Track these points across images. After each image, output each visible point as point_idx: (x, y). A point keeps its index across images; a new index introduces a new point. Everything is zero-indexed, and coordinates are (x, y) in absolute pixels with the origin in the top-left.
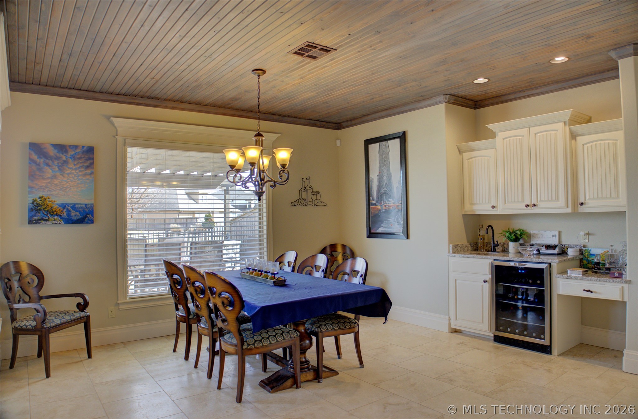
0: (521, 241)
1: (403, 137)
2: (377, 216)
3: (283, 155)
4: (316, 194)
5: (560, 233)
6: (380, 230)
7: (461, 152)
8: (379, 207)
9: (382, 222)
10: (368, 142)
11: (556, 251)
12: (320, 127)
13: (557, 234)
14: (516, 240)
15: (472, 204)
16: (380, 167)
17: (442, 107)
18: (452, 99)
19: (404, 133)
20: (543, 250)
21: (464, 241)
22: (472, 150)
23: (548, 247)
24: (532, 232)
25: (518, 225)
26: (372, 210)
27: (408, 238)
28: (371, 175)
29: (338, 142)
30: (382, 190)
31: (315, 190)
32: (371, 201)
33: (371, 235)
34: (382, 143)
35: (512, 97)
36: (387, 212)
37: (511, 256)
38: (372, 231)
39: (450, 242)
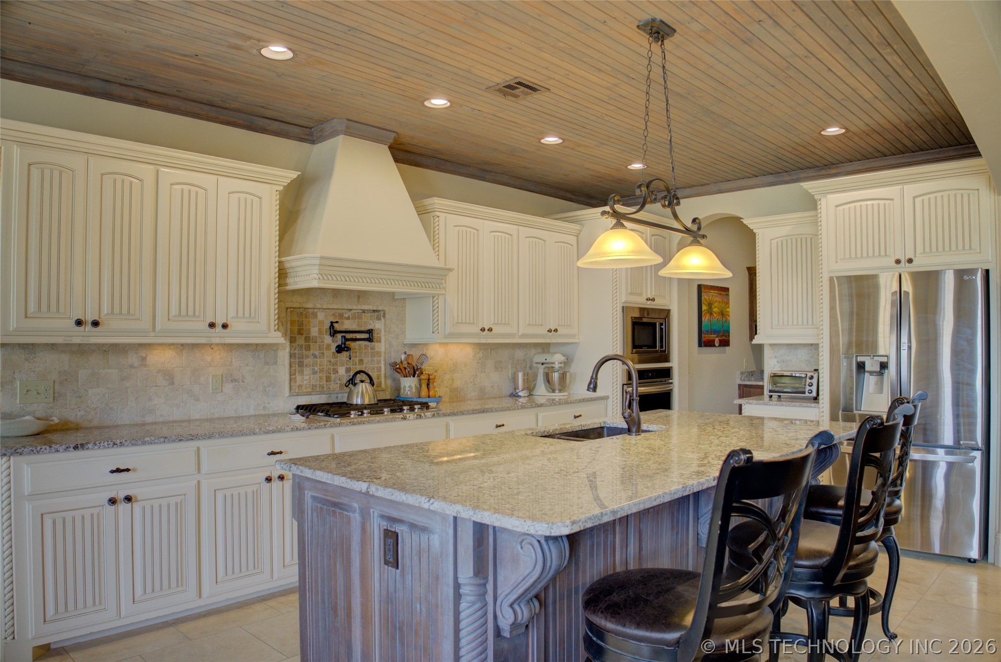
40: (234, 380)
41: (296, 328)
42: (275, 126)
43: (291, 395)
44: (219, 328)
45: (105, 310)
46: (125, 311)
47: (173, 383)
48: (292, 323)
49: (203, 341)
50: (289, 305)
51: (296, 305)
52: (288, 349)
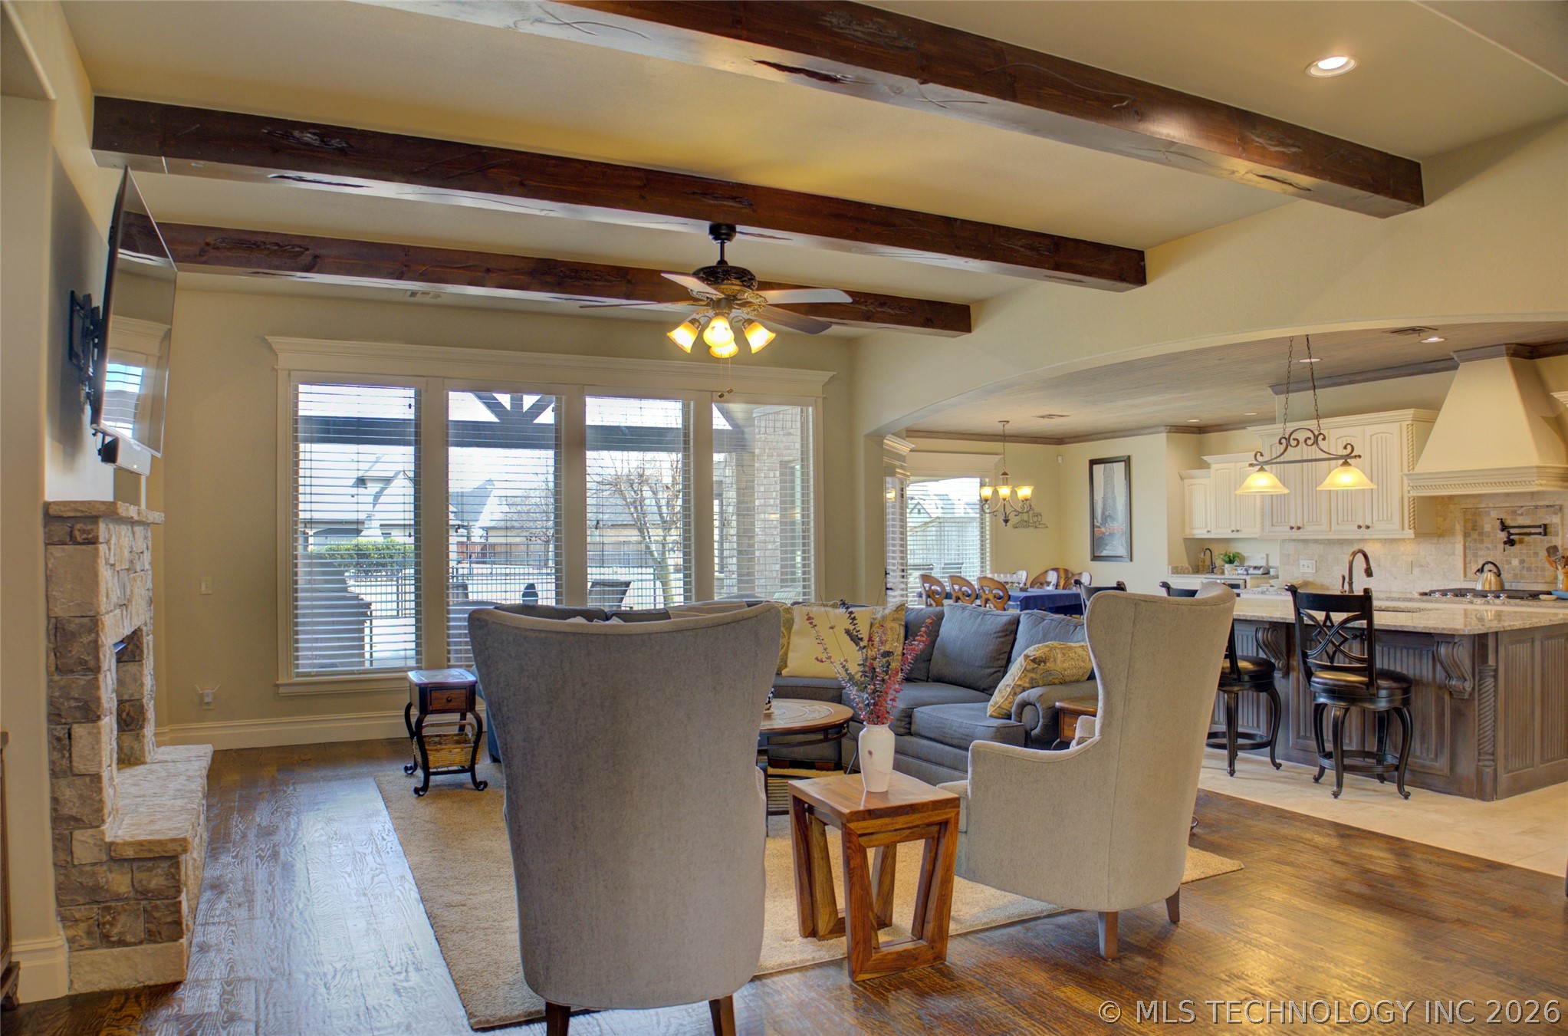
0: (1236, 563)
1: (1127, 461)
2: (1101, 539)
3: (1025, 492)
4: (1037, 515)
5: (1267, 555)
6: (1104, 553)
7: (1182, 479)
8: (1103, 529)
9: (1106, 545)
10: (1093, 462)
11: (1260, 572)
12: (1041, 443)
13: (1265, 556)
14: (1231, 562)
15: (1192, 528)
16: (1104, 489)
17: (1163, 436)
18: (1173, 429)
19: (1129, 457)
20: (1251, 571)
21: (1185, 563)
22: (1192, 478)
23: (1255, 568)
24: (1246, 555)
25: (1235, 548)
26: (1096, 534)
27: (1131, 560)
28: (1095, 497)
29: (1060, 458)
30: (1107, 513)
31: (1036, 511)
32: (1096, 523)
33: (1095, 558)
34: (1107, 465)
35: (1231, 427)
36: (1111, 535)
37: (1227, 575)
38: (1096, 554)
39: (1169, 564)
40: (1421, 566)
41: (1470, 525)
42: (1441, 365)
43: (1465, 581)
44: (1363, 529)
45: (1306, 520)
46: (1315, 520)
47: (1379, 566)
48: (1466, 521)
49: (1359, 537)
50: (1463, 506)
51: (1470, 506)
52: (1462, 543)
